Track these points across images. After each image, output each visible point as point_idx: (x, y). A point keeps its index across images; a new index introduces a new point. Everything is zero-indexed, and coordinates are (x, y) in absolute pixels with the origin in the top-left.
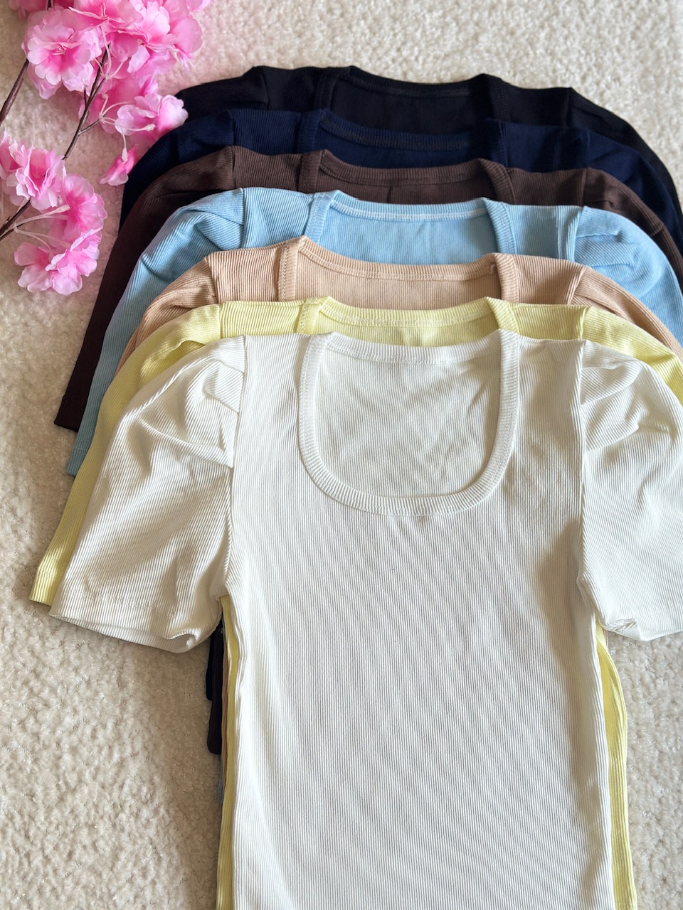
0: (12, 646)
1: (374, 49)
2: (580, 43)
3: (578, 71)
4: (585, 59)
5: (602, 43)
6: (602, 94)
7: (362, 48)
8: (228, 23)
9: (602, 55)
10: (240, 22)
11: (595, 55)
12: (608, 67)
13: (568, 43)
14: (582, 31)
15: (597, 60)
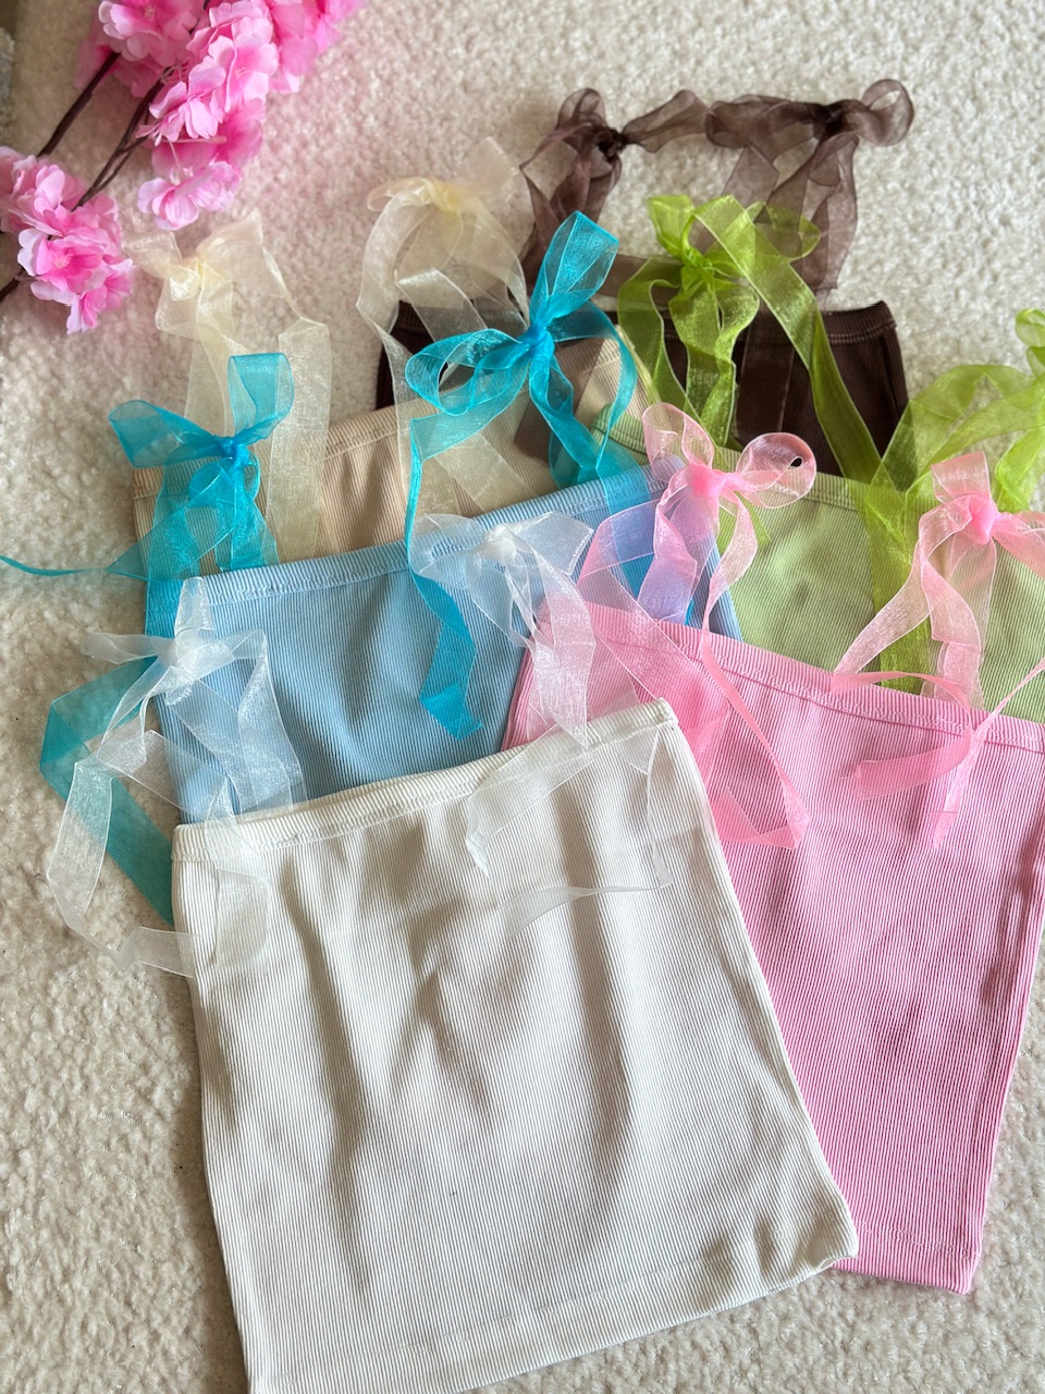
0: (113, 1031)
1: (651, 187)
2: (952, 172)
3: (951, 211)
4: (960, 194)
5: (984, 170)
6: (986, 243)
7: (632, 186)
8: (441, 154)
9: (985, 187)
10: (458, 153)
11: (976, 189)
12: (994, 205)
13: (935, 171)
14: (957, 154)
15: (978, 195)
